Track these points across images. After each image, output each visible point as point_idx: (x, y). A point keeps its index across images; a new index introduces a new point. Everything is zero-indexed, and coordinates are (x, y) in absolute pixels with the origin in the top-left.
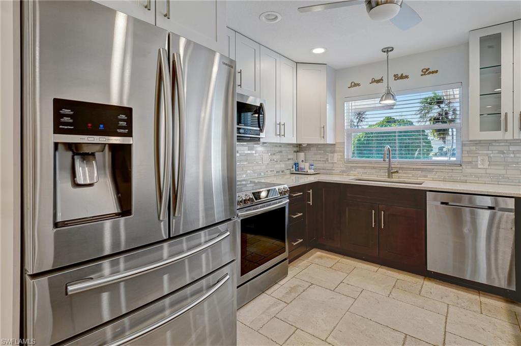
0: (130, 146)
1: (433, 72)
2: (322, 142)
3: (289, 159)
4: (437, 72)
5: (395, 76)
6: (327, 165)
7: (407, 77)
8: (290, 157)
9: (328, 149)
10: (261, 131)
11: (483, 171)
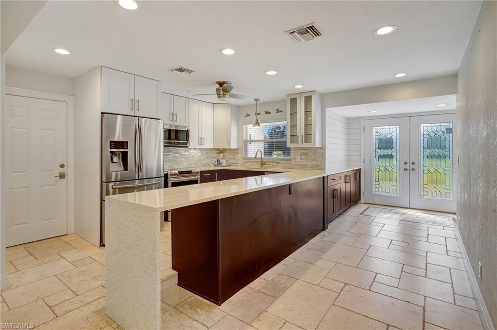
0: (127, 152)
1: (280, 112)
2: (228, 148)
3: (213, 158)
4: (282, 111)
5: (265, 112)
6: (234, 161)
7: (270, 113)
8: (214, 156)
9: (235, 152)
10: (188, 143)
11: (298, 163)
